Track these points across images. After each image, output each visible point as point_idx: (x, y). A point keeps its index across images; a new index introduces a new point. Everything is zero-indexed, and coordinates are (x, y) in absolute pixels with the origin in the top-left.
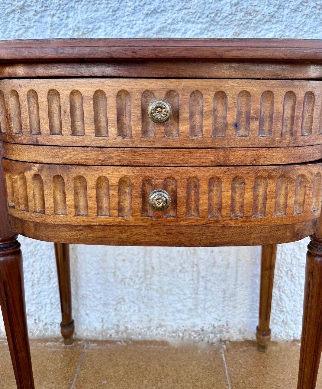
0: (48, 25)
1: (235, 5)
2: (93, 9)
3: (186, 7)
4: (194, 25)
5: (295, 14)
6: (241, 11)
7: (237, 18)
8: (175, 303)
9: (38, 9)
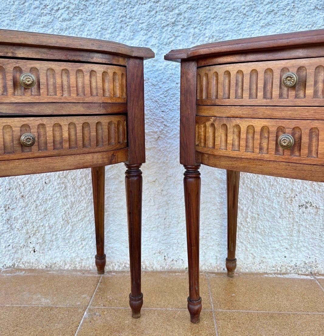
0: (190, 35)
2: (224, 23)
3: (291, 21)
8: (275, 244)
9: (185, 23)
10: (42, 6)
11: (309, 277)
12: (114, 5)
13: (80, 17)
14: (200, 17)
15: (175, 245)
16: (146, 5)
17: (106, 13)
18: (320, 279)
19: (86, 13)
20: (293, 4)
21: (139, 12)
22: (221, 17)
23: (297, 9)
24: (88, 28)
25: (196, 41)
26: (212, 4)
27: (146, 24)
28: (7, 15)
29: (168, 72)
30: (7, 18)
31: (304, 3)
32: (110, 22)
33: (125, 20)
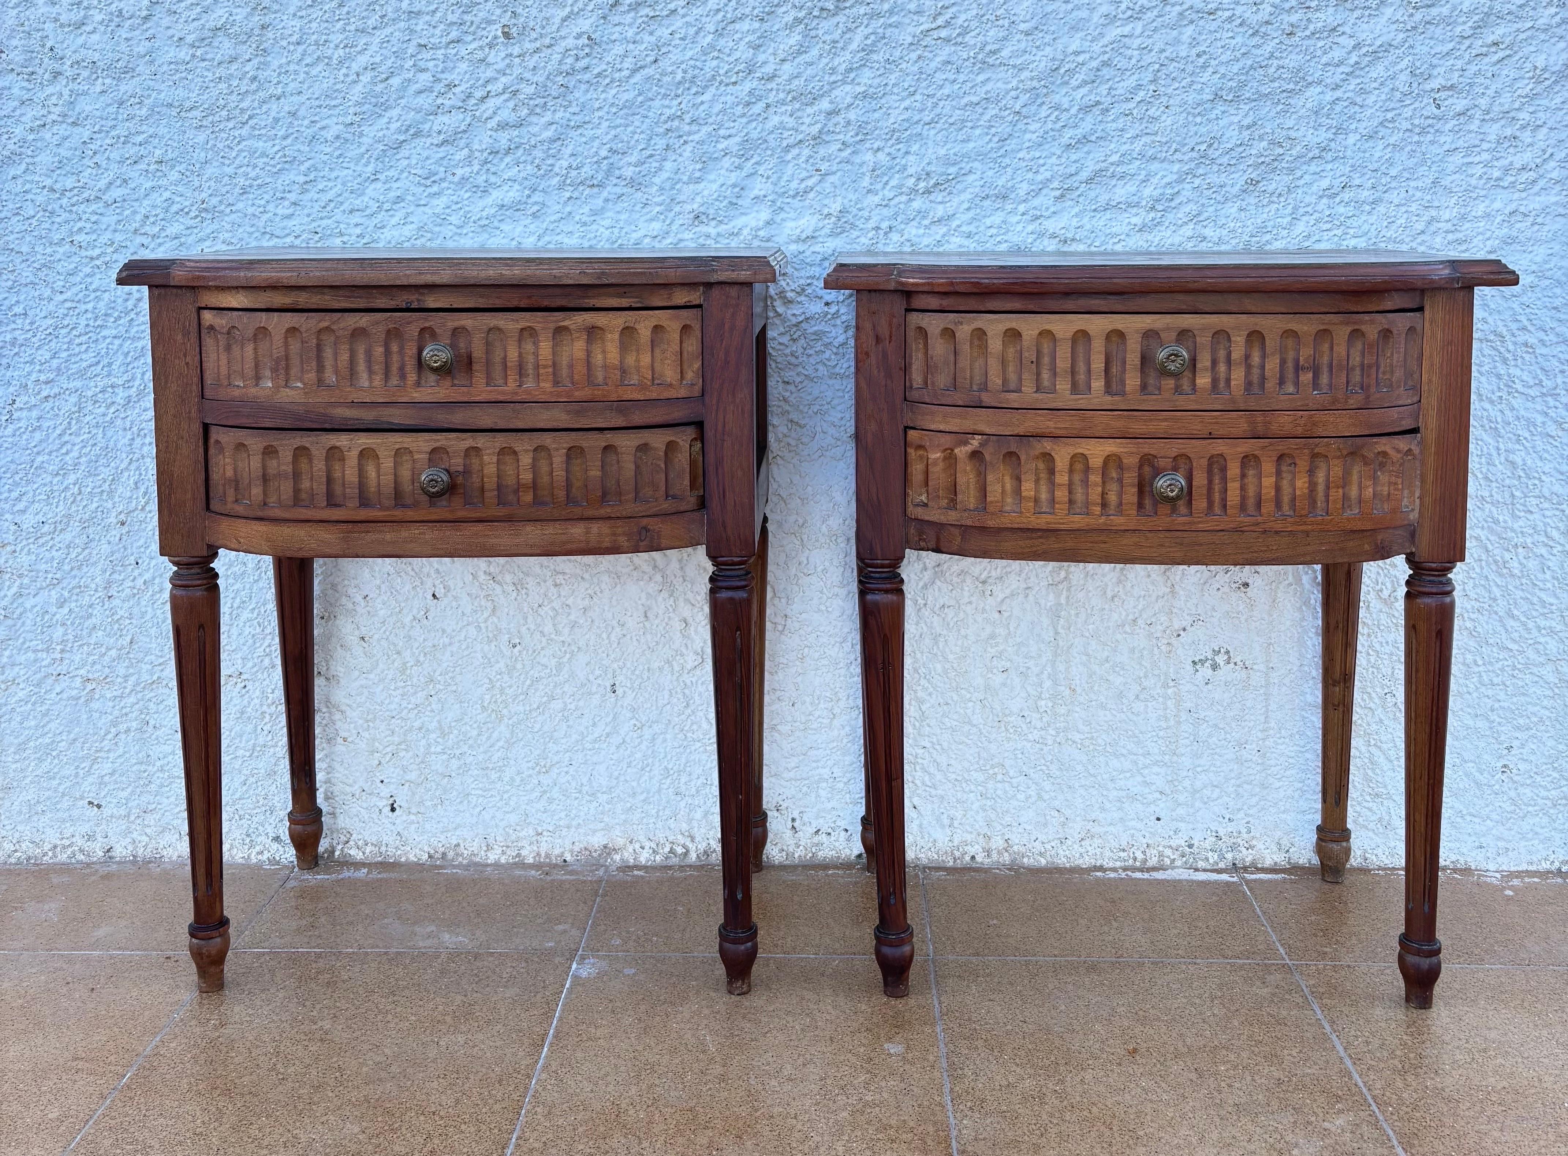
0: (864, 169)
1: (1248, 127)
2: (960, 138)
3: (1148, 131)
4: (1165, 165)
5: (1371, 144)
6: (1261, 138)
7: (1254, 152)
8: (1126, 779)
9: (848, 138)
10: (439, 87)
11: (1225, 877)
12: (648, 86)
13: (548, 117)
14: (892, 120)
15: (824, 785)
16: (737, 87)
17: (624, 107)
18: (1255, 881)
19: (566, 107)
20: (1152, 87)
21: (718, 107)
22: (951, 121)
23: (1164, 99)
24: (571, 147)
25: (879, 186)
26: (924, 84)
27: (738, 139)
28: (336, 111)
29: (803, 273)
30: (335, 120)
31: (1183, 83)
32: (634, 133)
33: (678, 129)
